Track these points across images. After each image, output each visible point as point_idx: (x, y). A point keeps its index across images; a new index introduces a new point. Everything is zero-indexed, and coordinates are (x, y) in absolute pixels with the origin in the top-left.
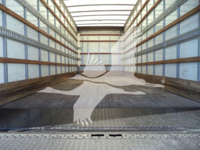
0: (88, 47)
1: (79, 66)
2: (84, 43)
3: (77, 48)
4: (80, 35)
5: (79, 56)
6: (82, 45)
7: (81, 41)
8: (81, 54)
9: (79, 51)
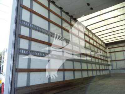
0: (115, 56)
1: (110, 70)
2: (112, 54)
3: (107, 58)
4: (108, 48)
5: (109, 63)
6: (111, 55)
7: (109, 53)
8: (110, 61)
9: (109, 60)
